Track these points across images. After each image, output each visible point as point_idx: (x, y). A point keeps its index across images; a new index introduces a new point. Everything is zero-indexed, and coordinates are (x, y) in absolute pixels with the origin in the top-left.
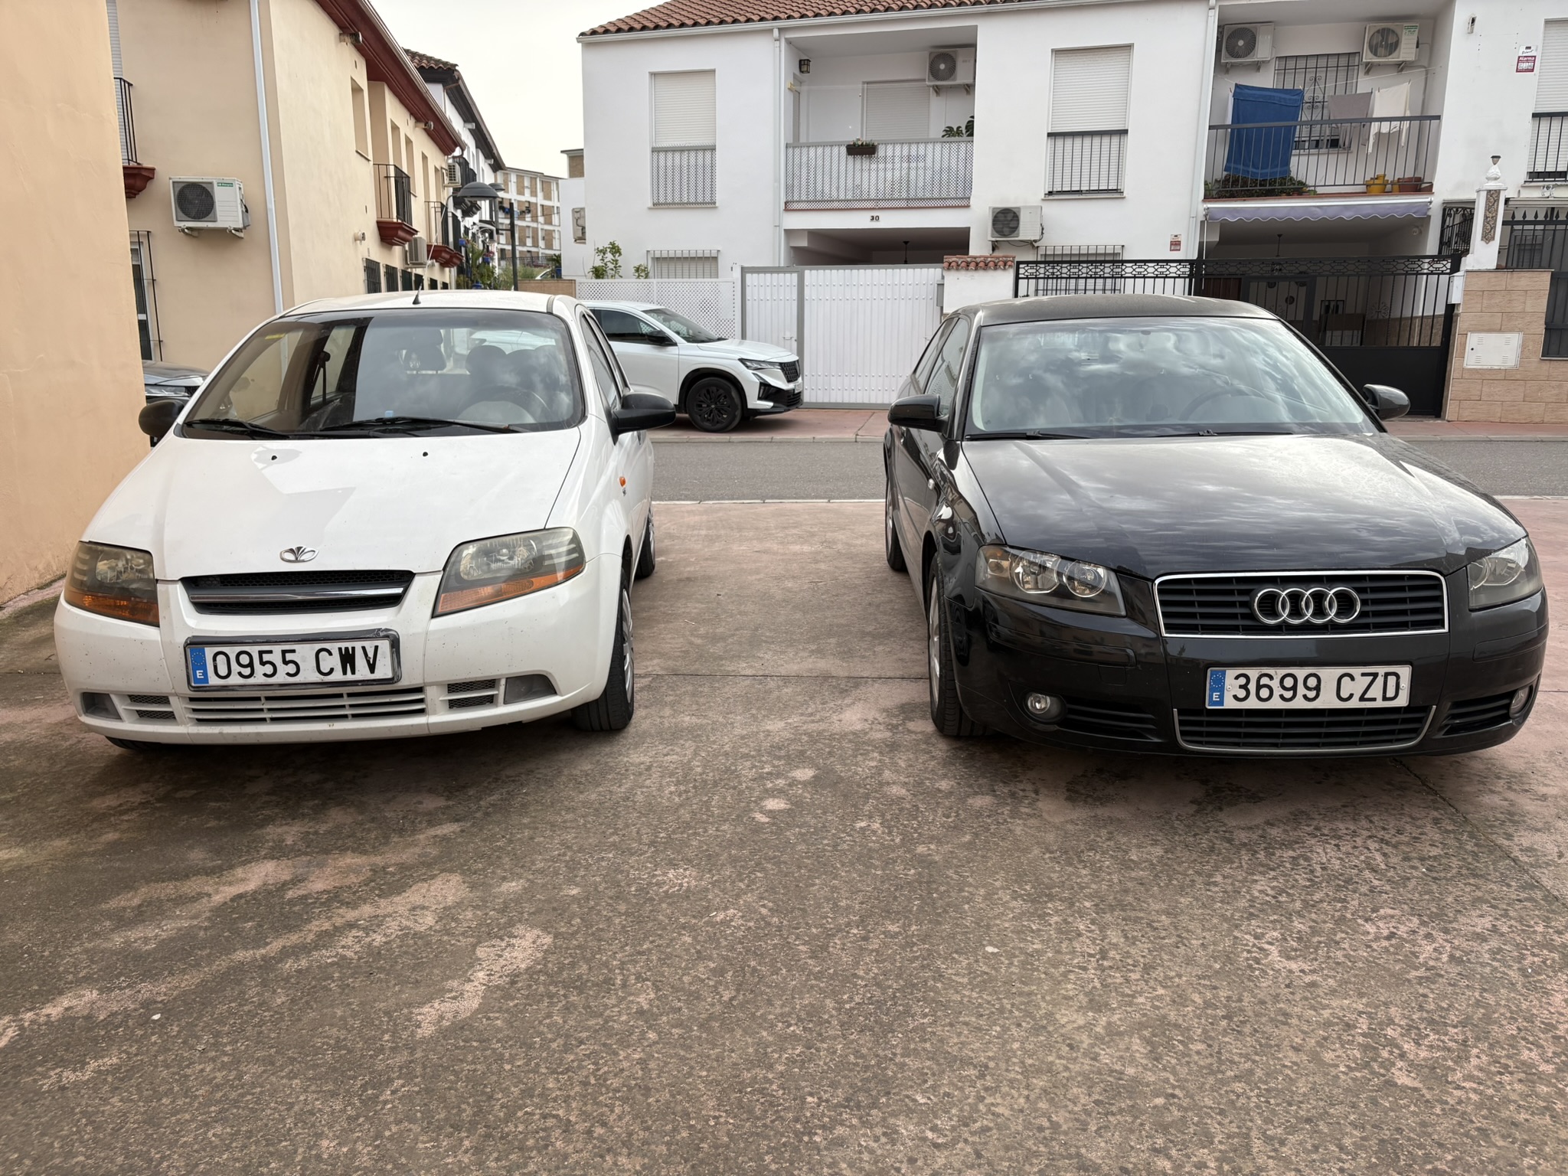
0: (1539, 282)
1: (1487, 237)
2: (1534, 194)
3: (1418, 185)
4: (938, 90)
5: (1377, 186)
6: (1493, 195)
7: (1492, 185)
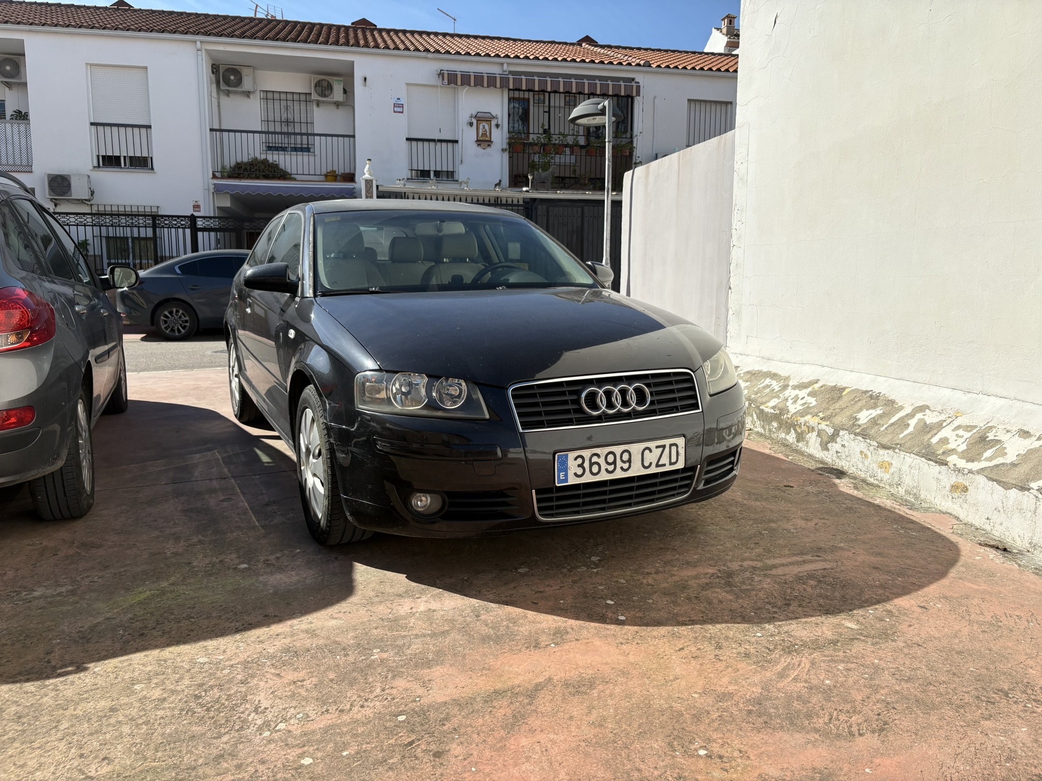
4: (9, 85)
5: (332, 177)
6: (369, 183)
7: (367, 177)
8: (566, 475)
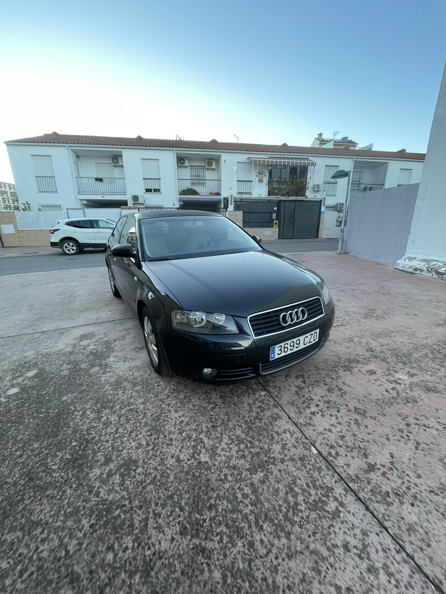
0: (241, 213)
1: (231, 204)
2: (238, 196)
3: (218, 194)
4: (115, 166)
5: (212, 194)
6: (231, 196)
7: (231, 194)
8: (274, 355)
